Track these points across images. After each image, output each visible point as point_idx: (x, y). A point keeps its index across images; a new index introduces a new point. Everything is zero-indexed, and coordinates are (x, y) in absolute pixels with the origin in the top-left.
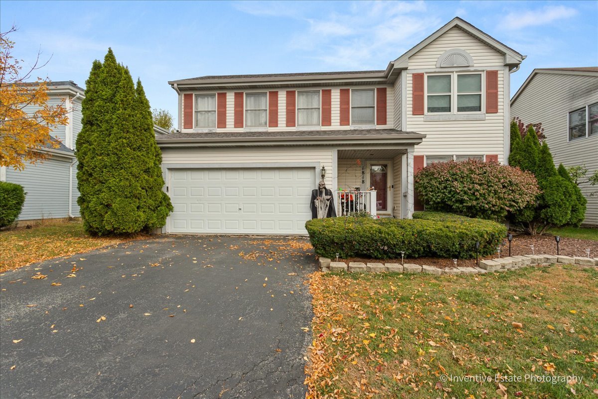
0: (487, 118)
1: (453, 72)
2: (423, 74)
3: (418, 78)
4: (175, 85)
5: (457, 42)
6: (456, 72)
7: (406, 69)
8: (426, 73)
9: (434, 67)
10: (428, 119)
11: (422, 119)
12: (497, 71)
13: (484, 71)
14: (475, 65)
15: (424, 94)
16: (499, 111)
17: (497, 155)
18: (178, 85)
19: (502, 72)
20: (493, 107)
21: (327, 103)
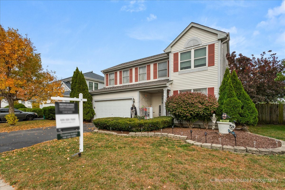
0: (208, 69)
1: (192, 49)
2: (178, 53)
3: (176, 55)
4: (103, 72)
5: (194, 34)
6: (193, 49)
7: (171, 52)
8: (179, 52)
9: (183, 48)
10: (180, 73)
11: (178, 74)
12: (214, 44)
13: (207, 45)
14: (203, 43)
15: (178, 62)
16: (215, 64)
17: (214, 88)
18: (103, 71)
19: (217, 44)
20: (212, 63)
21: (149, 70)
